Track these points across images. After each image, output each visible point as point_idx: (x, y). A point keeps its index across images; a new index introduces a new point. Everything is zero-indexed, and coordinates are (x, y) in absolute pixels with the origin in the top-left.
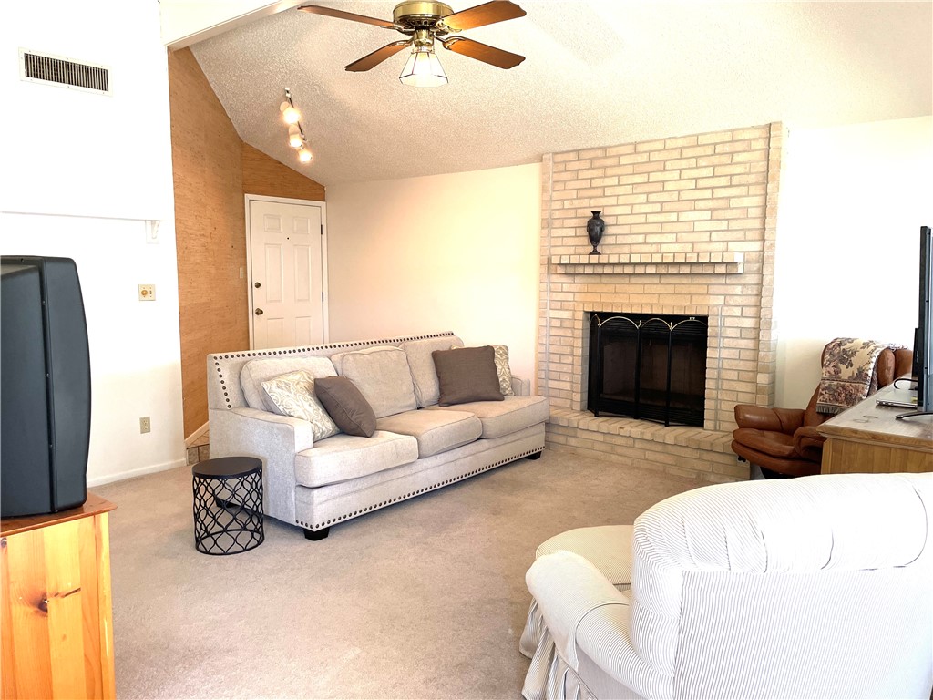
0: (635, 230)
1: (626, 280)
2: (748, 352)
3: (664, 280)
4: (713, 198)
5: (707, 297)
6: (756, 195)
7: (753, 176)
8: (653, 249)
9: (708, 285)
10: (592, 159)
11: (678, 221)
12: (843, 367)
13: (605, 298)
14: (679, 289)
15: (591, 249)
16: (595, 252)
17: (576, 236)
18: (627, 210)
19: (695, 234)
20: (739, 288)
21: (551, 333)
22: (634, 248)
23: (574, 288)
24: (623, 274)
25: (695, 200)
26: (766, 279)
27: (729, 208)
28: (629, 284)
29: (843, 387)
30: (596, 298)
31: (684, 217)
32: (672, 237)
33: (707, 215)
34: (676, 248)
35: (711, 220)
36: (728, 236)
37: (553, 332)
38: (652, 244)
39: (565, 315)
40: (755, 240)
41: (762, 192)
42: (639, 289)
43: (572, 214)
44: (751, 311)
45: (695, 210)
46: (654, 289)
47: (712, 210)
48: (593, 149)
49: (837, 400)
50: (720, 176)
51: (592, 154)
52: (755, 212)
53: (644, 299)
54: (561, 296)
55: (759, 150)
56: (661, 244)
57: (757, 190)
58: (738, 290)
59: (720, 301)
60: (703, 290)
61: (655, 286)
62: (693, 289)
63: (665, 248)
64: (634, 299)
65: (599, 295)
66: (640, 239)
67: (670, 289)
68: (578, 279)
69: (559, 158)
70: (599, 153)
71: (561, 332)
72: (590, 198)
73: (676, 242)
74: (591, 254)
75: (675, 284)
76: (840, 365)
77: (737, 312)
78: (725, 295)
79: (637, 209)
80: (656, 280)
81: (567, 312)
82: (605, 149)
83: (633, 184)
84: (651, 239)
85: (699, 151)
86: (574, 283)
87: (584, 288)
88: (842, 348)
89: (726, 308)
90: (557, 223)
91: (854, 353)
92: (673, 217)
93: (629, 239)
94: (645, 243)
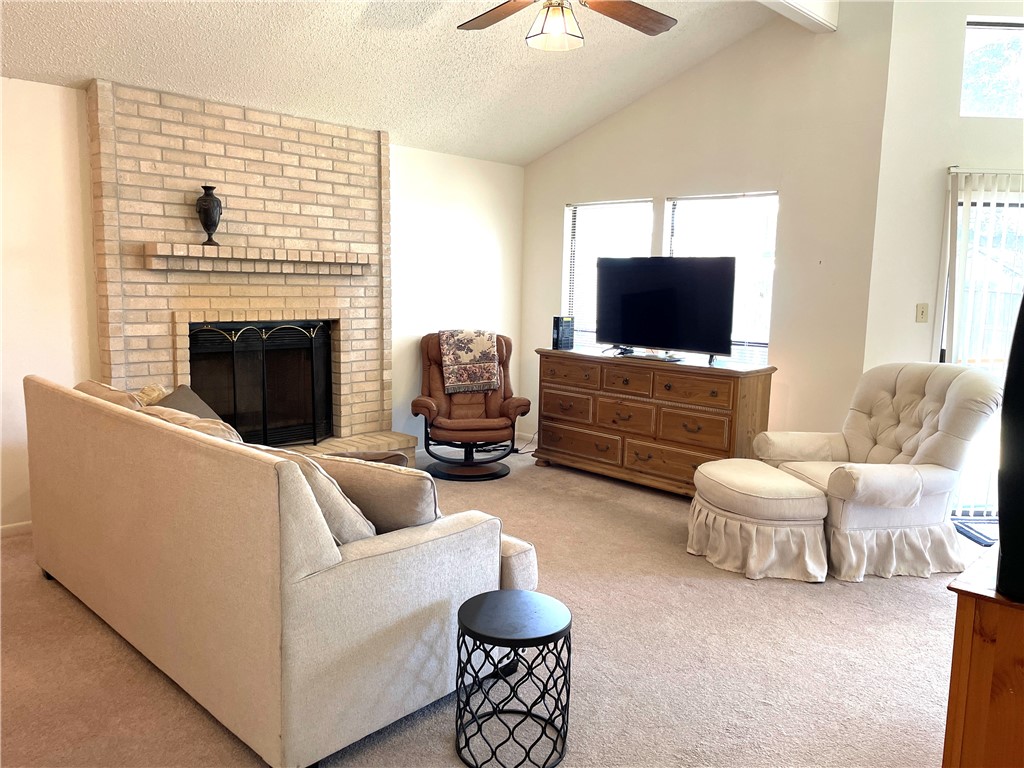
0: (252, 217)
1: (245, 280)
2: (372, 352)
3: (290, 281)
4: (333, 194)
5: (335, 299)
6: (370, 199)
7: (367, 179)
8: (275, 243)
9: (335, 287)
10: (183, 111)
11: (301, 214)
12: (461, 353)
13: (217, 304)
14: (307, 291)
15: (204, 237)
16: (210, 242)
17: (164, 216)
18: (240, 191)
19: (319, 231)
20: (362, 290)
21: (131, 360)
22: (251, 239)
23: (167, 290)
24: (241, 272)
25: (318, 193)
26: (386, 280)
27: (349, 207)
28: (249, 284)
29: (465, 369)
30: (204, 304)
31: (307, 210)
32: (295, 232)
33: (328, 212)
34: (300, 244)
35: (333, 217)
36: (350, 236)
37: (134, 357)
38: (274, 237)
39: (155, 330)
40: (372, 243)
41: (376, 197)
42: (262, 291)
43: (156, 182)
44: (373, 312)
45: (317, 204)
46: (279, 291)
47: (334, 207)
48: (183, 96)
49: (460, 381)
50: (339, 172)
51: (183, 104)
52: (371, 215)
53: (269, 304)
54: (144, 303)
55: (370, 154)
56: (284, 238)
57: (372, 194)
58: (361, 291)
59: (346, 303)
60: (331, 292)
61: (281, 288)
62: (321, 291)
63: (289, 244)
64: (257, 304)
65: (207, 300)
66: (260, 230)
67: (297, 291)
68: (172, 278)
69: (127, 94)
70: (194, 106)
71: (149, 357)
72: (185, 165)
73: (301, 238)
74: (204, 244)
75: (302, 286)
76: (458, 352)
77: (361, 314)
78: (351, 297)
79: (252, 192)
80: (281, 281)
81: (157, 326)
82: (203, 102)
83: (245, 160)
84: (272, 231)
85: (318, 140)
86: (167, 283)
87: (185, 290)
88: (456, 338)
89: (352, 310)
90: (128, 192)
91: (471, 341)
92: (296, 208)
93: (245, 229)
94: (265, 236)
